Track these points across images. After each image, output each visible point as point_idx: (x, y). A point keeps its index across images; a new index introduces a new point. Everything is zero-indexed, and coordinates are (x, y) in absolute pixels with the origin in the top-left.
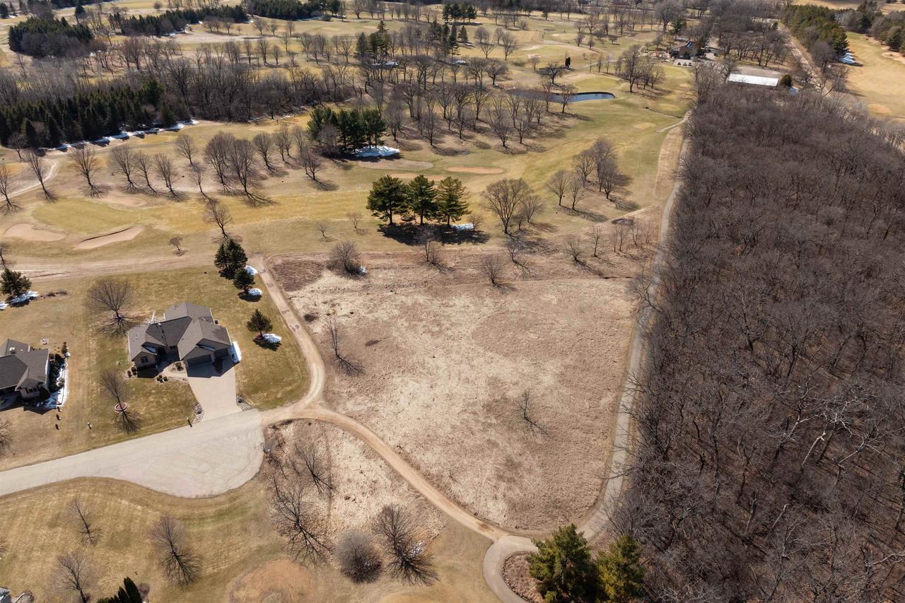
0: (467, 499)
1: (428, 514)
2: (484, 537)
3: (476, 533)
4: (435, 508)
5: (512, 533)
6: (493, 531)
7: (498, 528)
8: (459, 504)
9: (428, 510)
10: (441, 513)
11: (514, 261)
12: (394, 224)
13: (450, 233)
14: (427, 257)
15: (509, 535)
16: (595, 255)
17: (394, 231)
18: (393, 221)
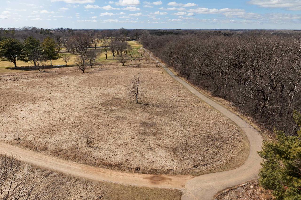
0: (119, 158)
1: (68, 190)
2: (165, 190)
3: (151, 190)
4: (77, 179)
5: (194, 174)
6: (171, 179)
7: (175, 173)
8: (110, 166)
9: (67, 185)
10: (87, 183)
11: (92, 68)
12: (18, 67)
13: (51, 67)
14: (40, 71)
15: (194, 177)
16: (132, 64)
17: (16, 68)
18: (17, 66)
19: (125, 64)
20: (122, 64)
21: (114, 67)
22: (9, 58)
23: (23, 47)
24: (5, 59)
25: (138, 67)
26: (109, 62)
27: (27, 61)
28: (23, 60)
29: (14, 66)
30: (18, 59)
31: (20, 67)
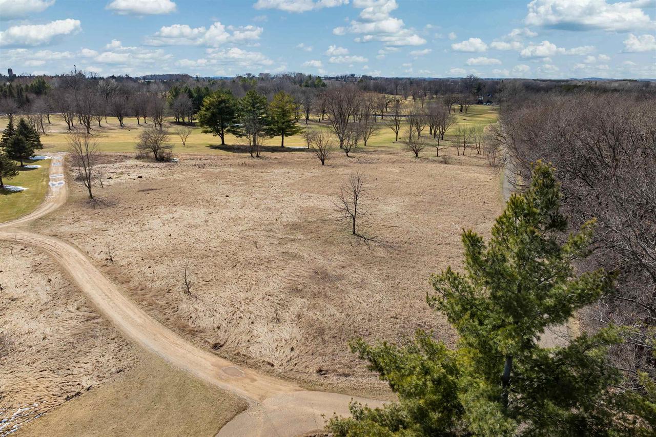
3: (202, 385)
5: (305, 385)
6: (253, 380)
7: (273, 372)
11: (348, 156)
12: (226, 145)
13: (282, 149)
14: (252, 154)
15: (299, 390)
16: (438, 156)
17: (224, 147)
18: (225, 143)
19: (420, 154)
20: (411, 154)
21: (391, 159)
22: (215, 128)
23: (239, 110)
24: (209, 129)
25: (446, 163)
26: (392, 147)
27: (241, 136)
28: (234, 133)
29: (221, 143)
30: (228, 131)
31: (230, 146)
